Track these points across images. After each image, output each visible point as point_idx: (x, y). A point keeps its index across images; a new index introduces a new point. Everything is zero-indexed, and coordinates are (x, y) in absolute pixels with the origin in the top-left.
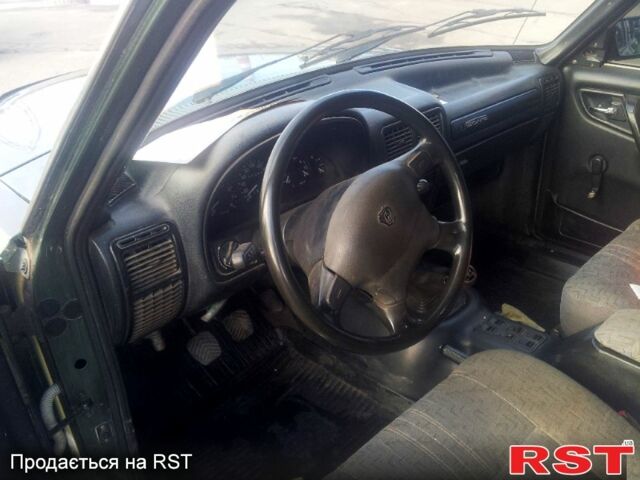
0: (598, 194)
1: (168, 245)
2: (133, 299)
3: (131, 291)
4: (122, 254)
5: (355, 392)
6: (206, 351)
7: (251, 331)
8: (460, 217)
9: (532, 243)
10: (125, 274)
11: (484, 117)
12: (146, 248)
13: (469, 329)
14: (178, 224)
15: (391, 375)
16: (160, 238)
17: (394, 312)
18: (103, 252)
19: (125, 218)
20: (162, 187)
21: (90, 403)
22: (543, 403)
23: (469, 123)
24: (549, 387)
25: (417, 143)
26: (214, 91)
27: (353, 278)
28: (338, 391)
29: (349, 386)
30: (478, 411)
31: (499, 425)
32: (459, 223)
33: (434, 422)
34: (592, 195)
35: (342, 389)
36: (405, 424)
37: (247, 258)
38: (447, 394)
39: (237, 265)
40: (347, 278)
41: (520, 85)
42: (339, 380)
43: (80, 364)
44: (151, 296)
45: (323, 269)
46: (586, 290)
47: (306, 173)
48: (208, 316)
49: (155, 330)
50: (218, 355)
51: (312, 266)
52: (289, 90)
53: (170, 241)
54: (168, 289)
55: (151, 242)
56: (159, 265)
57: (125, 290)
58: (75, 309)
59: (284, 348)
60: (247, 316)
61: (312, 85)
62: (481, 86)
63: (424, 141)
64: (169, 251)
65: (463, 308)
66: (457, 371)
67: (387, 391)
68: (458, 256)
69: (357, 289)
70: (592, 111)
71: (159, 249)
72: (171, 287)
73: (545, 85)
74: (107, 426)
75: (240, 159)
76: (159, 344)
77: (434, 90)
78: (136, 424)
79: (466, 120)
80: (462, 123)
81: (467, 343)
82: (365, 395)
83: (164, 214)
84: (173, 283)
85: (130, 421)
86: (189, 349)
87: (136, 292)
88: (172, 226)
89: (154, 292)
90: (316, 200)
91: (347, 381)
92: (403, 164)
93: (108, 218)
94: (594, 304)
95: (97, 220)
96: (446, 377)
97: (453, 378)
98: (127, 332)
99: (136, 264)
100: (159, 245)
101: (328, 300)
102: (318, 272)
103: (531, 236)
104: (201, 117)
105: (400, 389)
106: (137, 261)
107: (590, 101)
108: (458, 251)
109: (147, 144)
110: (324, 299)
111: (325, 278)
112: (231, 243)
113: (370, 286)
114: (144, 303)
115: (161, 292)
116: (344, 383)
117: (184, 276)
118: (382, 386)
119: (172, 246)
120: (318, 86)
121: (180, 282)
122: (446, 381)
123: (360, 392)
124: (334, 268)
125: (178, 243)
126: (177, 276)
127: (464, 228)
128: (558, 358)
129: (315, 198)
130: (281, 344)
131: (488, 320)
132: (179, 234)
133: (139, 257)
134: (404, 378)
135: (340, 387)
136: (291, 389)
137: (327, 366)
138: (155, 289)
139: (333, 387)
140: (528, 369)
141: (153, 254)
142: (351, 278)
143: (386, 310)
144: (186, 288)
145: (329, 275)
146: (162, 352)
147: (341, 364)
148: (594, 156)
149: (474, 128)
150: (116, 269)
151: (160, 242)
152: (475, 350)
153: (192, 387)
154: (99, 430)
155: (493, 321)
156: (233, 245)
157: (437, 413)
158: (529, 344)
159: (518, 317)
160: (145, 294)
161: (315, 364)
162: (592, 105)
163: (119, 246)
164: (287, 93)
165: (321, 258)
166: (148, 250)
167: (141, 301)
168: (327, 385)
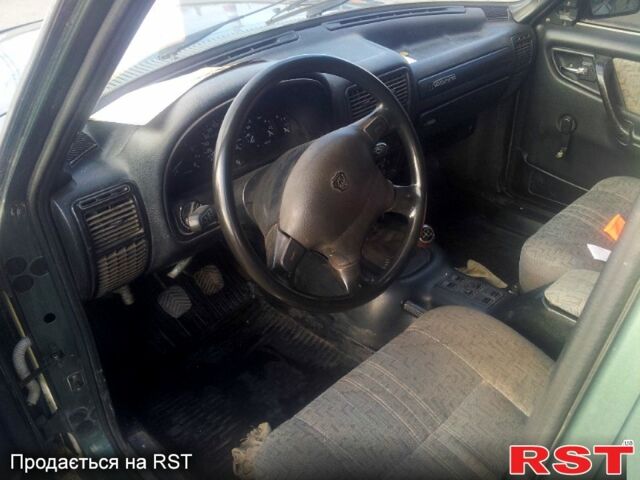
0: (566, 154)
1: (130, 205)
2: (97, 258)
3: (94, 249)
4: (84, 215)
5: (323, 344)
6: (176, 305)
7: (222, 285)
8: (415, 182)
9: (502, 201)
10: (88, 234)
11: (453, 77)
12: (107, 208)
13: (430, 285)
14: (139, 185)
15: (355, 327)
16: (121, 198)
17: (349, 272)
18: (64, 212)
19: (86, 179)
20: (121, 149)
21: (61, 355)
22: (491, 357)
23: (437, 83)
24: (497, 342)
25: (375, 108)
26: (179, 47)
27: (307, 240)
28: (306, 342)
29: (317, 337)
30: (429, 363)
31: (449, 376)
32: (414, 187)
33: (388, 373)
34: (560, 154)
35: (312, 339)
36: (360, 375)
37: (203, 221)
38: (401, 347)
39: (195, 228)
40: (300, 241)
41: (492, 43)
42: (308, 331)
43: (49, 318)
44: (115, 254)
45: (279, 233)
46: (543, 250)
47: (270, 133)
48: (175, 272)
49: (124, 285)
50: (189, 308)
51: (269, 228)
52: (255, 47)
53: (131, 201)
54: (131, 248)
55: (112, 203)
56: (121, 225)
57: (89, 249)
58: (41, 267)
59: (256, 300)
60: (217, 271)
61: (279, 41)
62: (452, 43)
63: (381, 106)
64: (131, 211)
65: (427, 265)
66: (414, 326)
67: (352, 342)
68: (412, 219)
69: (311, 251)
70: (563, 70)
71: (120, 209)
72: (134, 246)
73: (517, 44)
74: (78, 375)
75: (196, 122)
76: (128, 299)
77: (405, 47)
78: (105, 374)
79: (435, 79)
80: (430, 84)
81: (428, 299)
82: (332, 346)
83: (125, 175)
84: (136, 242)
85: (101, 370)
86: (160, 303)
87: (100, 251)
88: (133, 187)
89: (127, 247)
90: (275, 163)
91: (316, 333)
92: (359, 129)
93: (69, 180)
94: (551, 264)
95: (57, 181)
96: (402, 331)
97: (409, 332)
98: (93, 289)
99: (98, 224)
100: (120, 206)
101: (282, 263)
102: (274, 235)
103: (502, 193)
104: (165, 75)
105: (365, 341)
106: (98, 221)
107: (562, 60)
108: (413, 214)
109: (99, 109)
110: (278, 261)
111: (280, 241)
112: (193, 204)
113: (324, 248)
114: (108, 261)
115: (124, 250)
116: (312, 334)
117: (147, 235)
118: (348, 338)
119: (133, 206)
120: (284, 43)
121: (143, 241)
122: (401, 335)
123: (327, 343)
124: (289, 232)
125: (139, 204)
126: (141, 234)
127: (418, 192)
128: (511, 314)
129: (273, 160)
130: (254, 296)
131: (449, 277)
132: (140, 195)
133: (101, 217)
134: (367, 331)
135: (309, 338)
136: (261, 340)
137: (296, 319)
138: (118, 248)
139: (302, 339)
140: (479, 325)
141: (115, 214)
142: (305, 242)
143: (340, 270)
144: (150, 247)
145: (284, 238)
146: (130, 306)
147: (310, 317)
148: (564, 115)
149: (442, 89)
150: (78, 229)
151: (122, 202)
152: (435, 305)
153: (165, 337)
154: (71, 380)
155: (454, 277)
156: (195, 205)
157: (391, 365)
158: (486, 300)
159: (483, 273)
160: (108, 253)
161: (285, 317)
162: (563, 64)
163: (80, 206)
164: (253, 50)
165: (277, 221)
166: (110, 210)
167: (105, 259)
168: (296, 337)
